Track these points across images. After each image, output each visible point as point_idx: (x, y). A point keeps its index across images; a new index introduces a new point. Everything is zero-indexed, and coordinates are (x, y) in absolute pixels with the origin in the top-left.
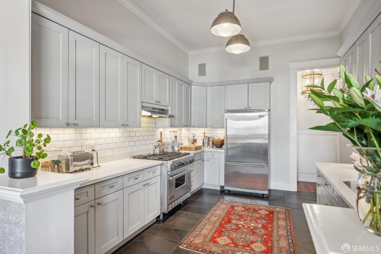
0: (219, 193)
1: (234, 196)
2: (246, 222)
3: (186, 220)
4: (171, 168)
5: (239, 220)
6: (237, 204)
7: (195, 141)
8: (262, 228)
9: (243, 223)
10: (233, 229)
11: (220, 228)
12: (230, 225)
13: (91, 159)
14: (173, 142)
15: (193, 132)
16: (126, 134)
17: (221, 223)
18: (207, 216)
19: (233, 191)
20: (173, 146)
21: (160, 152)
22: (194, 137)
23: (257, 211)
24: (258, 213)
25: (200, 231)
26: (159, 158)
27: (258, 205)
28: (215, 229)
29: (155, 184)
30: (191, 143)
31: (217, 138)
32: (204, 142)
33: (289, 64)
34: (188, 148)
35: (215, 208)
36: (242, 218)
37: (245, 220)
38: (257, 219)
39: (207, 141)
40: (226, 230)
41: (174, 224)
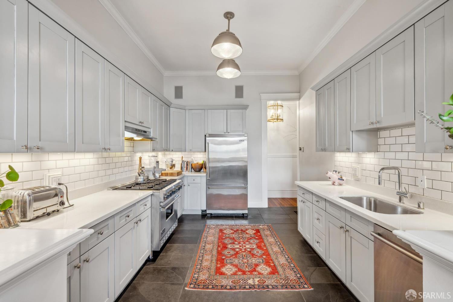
0: (200, 217)
1: (216, 219)
2: (241, 245)
3: (180, 254)
4: (164, 198)
5: (234, 243)
6: (224, 227)
7: (173, 166)
8: (258, 249)
9: (238, 246)
10: (233, 255)
11: (219, 256)
12: (228, 251)
13: (61, 197)
14: (155, 168)
15: (171, 156)
16: (101, 161)
17: (218, 250)
18: (201, 245)
19: (215, 214)
20: (155, 172)
21: (144, 180)
22: (172, 161)
23: (244, 231)
24: (247, 233)
25: (201, 264)
26: (148, 188)
27: (243, 225)
28: (214, 259)
29: (146, 219)
30: (169, 168)
31: (195, 162)
32: (182, 166)
33: (261, 95)
34: (169, 173)
35: (205, 234)
36: (236, 241)
37: (239, 243)
38: (248, 239)
39: (185, 166)
40: (227, 257)
41: (168, 261)
